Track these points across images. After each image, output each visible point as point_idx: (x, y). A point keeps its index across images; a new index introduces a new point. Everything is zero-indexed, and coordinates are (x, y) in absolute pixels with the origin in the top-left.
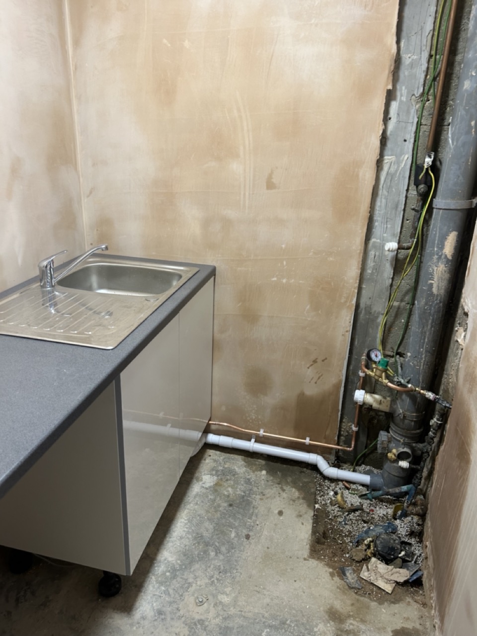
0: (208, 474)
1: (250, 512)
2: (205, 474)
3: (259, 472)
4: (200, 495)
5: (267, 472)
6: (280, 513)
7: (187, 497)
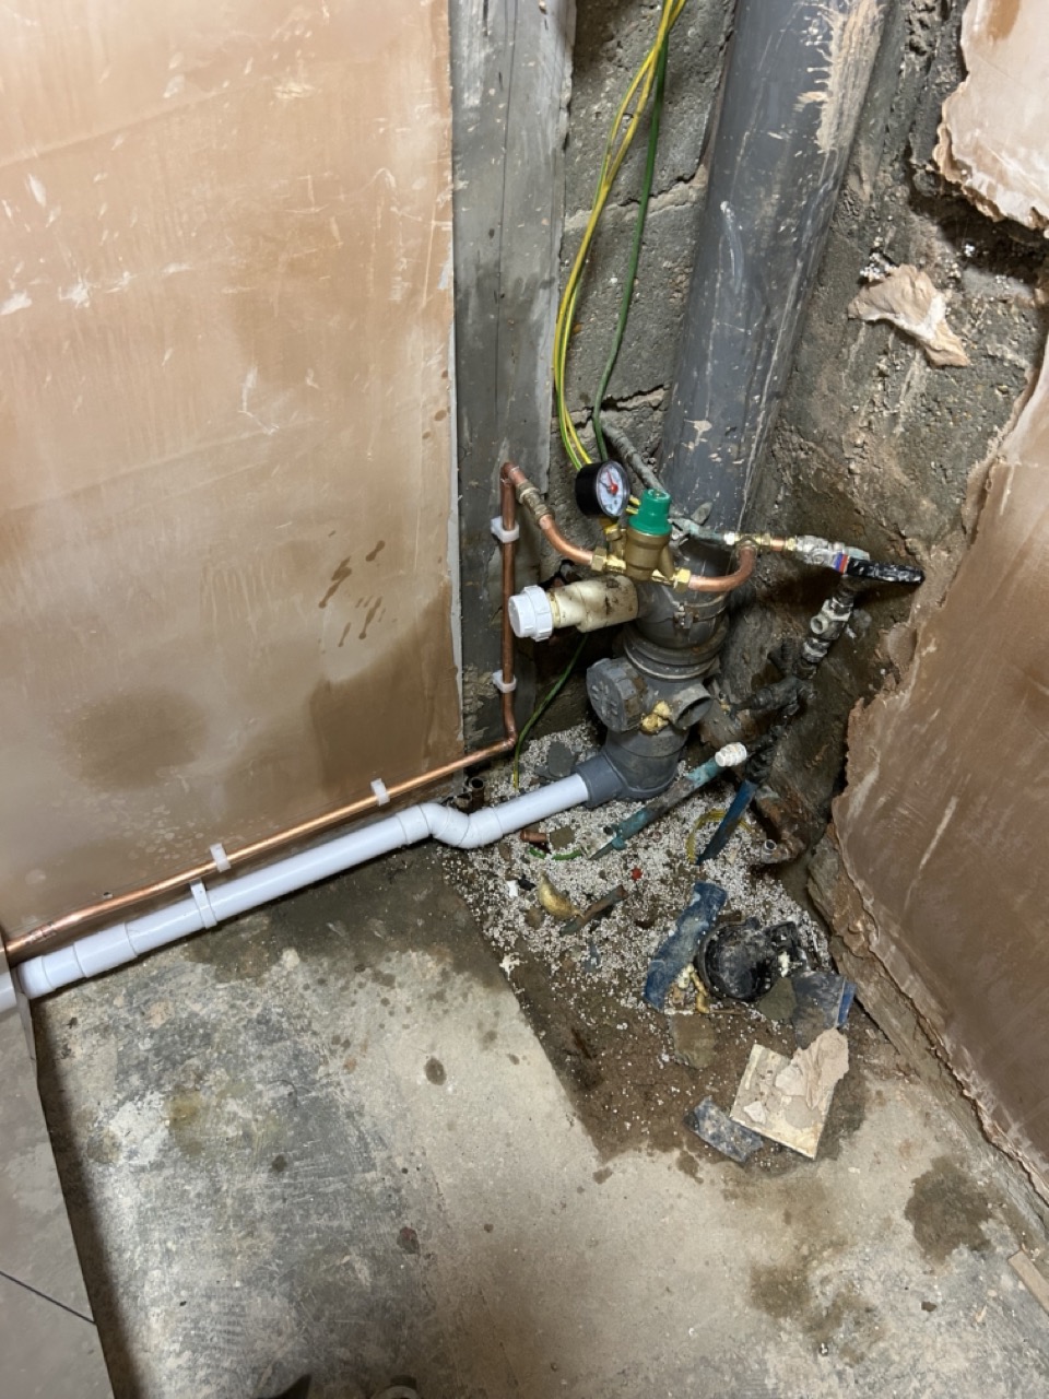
0: (121, 1103)
1: (353, 1140)
2: (110, 1114)
3: (275, 968)
4: (153, 1209)
5: (299, 949)
6: (435, 1072)
7: (115, 1255)
